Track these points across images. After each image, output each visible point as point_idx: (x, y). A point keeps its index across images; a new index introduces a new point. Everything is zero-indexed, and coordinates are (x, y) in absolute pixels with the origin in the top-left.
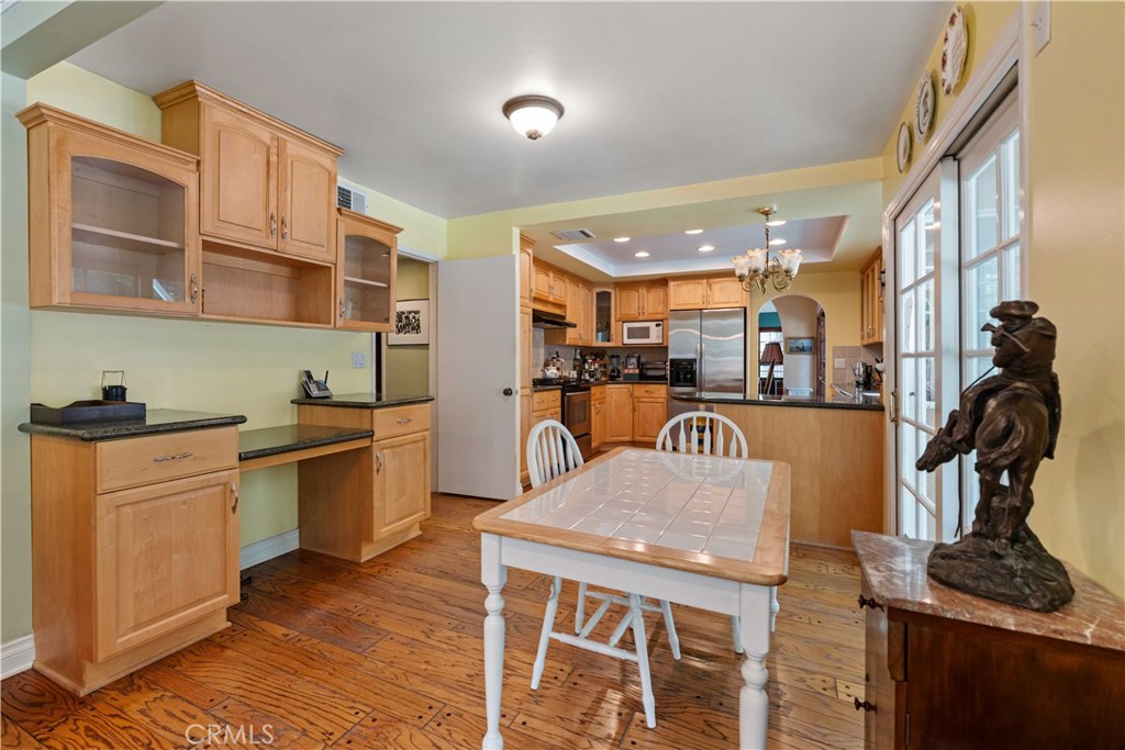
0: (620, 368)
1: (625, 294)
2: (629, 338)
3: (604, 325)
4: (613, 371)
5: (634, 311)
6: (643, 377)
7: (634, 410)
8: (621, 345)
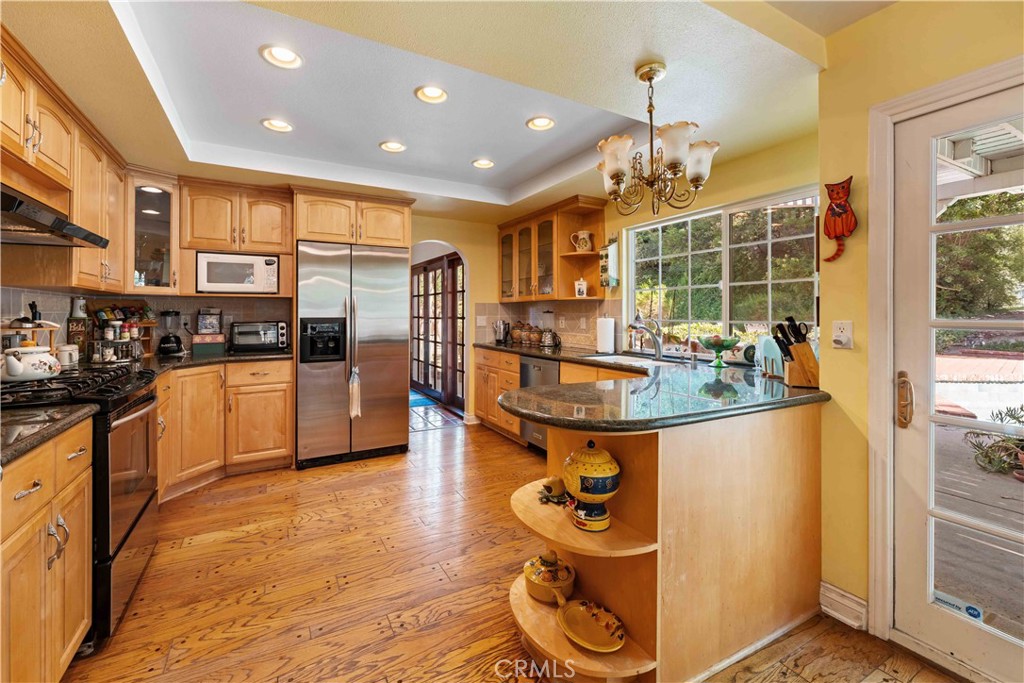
0: (181, 333)
1: (203, 202)
2: (209, 281)
3: (153, 254)
4: (165, 339)
5: (223, 233)
6: (235, 351)
7: (228, 409)
8: (192, 292)
